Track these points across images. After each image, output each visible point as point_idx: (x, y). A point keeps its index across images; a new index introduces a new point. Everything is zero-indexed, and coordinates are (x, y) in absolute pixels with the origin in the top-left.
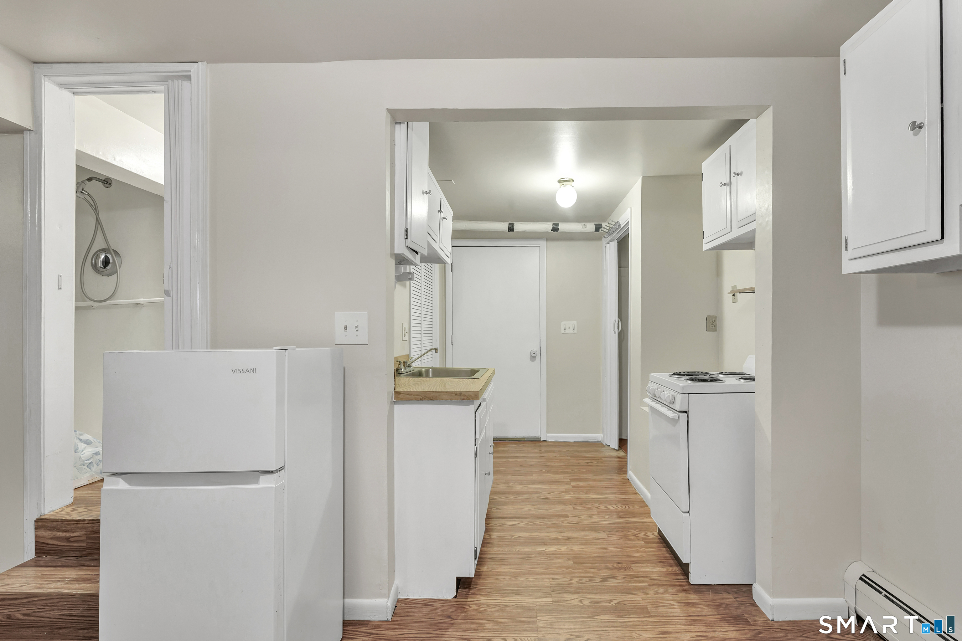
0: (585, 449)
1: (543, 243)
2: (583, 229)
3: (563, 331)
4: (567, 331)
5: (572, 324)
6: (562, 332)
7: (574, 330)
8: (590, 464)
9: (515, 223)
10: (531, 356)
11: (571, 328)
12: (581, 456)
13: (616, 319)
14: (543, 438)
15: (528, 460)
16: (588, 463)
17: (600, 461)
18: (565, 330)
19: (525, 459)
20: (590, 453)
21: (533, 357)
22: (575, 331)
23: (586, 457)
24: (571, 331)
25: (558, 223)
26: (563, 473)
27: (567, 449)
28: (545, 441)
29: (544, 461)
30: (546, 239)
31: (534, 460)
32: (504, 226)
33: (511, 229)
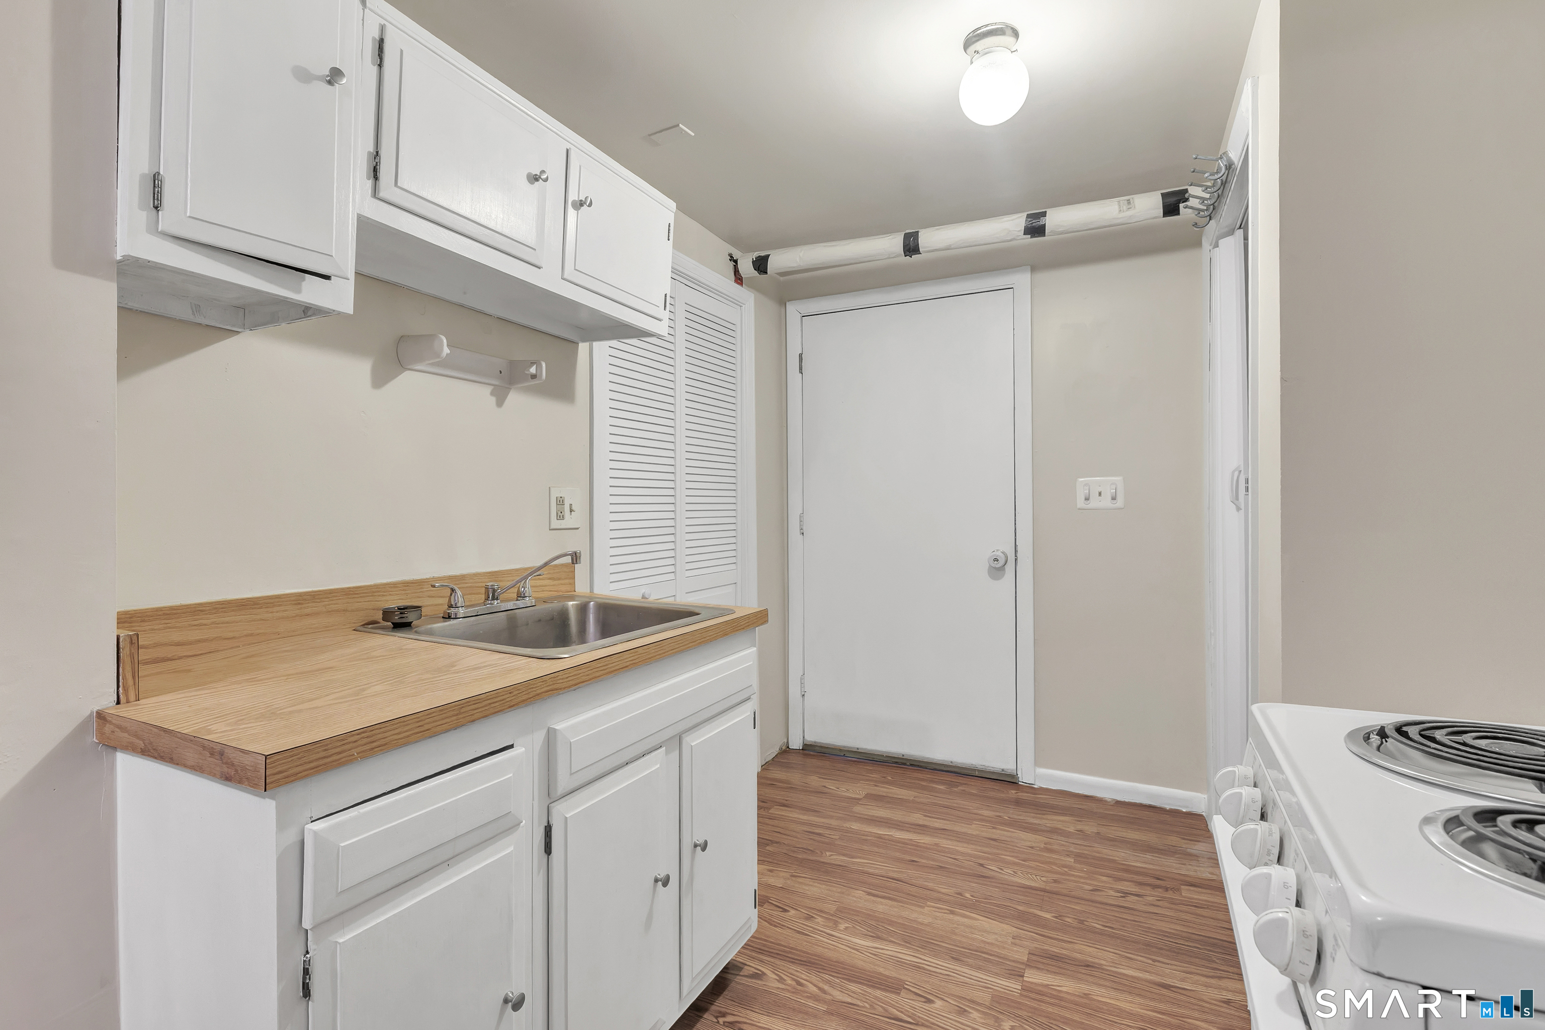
0: (1137, 837)
1: (1022, 280)
2: (1122, 215)
3: (1081, 503)
4: (1094, 503)
5: (1110, 483)
6: (1079, 506)
7: (1114, 498)
8: (1131, 901)
9: (920, 230)
10: (990, 567)
11: (1107, 495)
12: (1114, 861)
13: (1239, 466)
14: (1026, 777)
15: (946, 843)
16: (1126, 894)
17: (1169, 895)
18: (1087, 499)
19: (936, 840)
20: (1148, 856)
21: (997, 569)
22: (1120, 503)
23: (1128, 870)
24: (1106, 502)
25: (1044, 210)
26: (1023, 917)
27: (1079, 827)
28: (1030, 788)
29: (988, 859)
30: (1029, 268)
31: (961, 848)
32: (893, 243)
33: (911, 247)
